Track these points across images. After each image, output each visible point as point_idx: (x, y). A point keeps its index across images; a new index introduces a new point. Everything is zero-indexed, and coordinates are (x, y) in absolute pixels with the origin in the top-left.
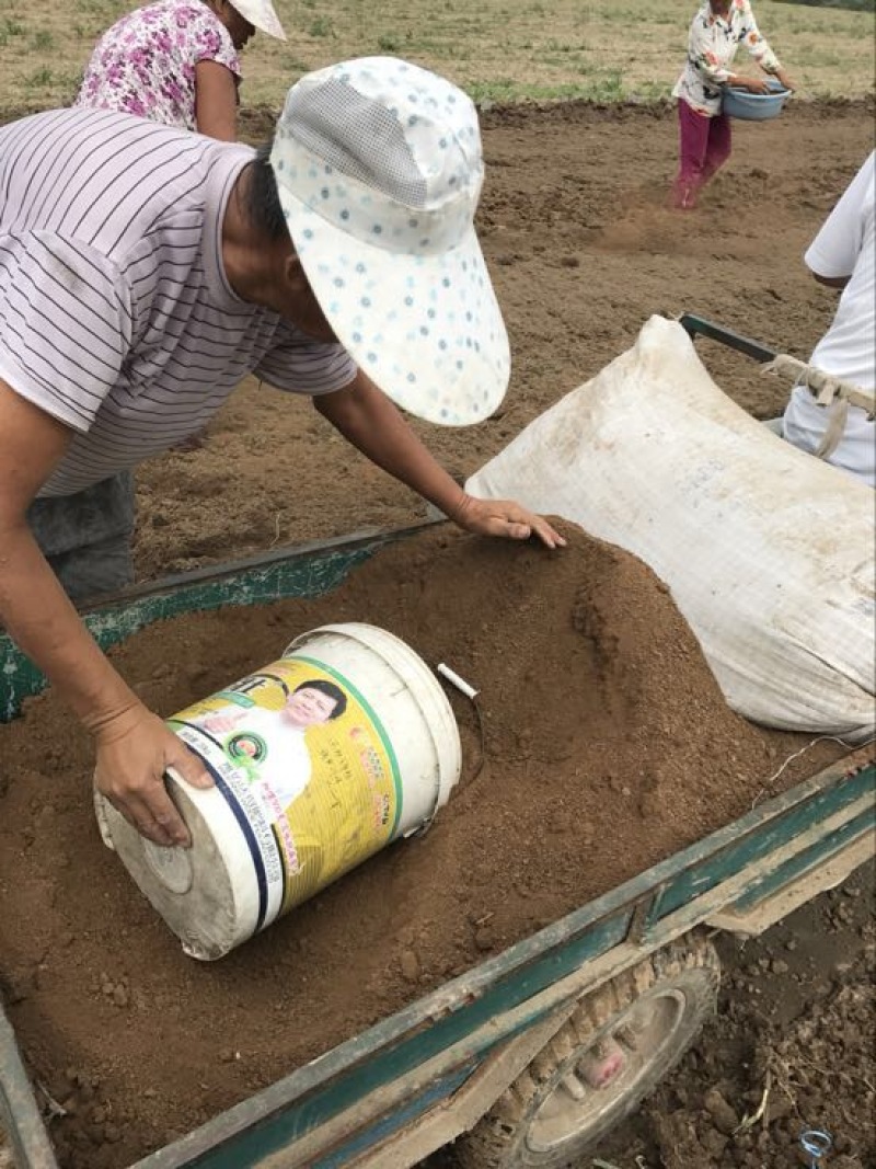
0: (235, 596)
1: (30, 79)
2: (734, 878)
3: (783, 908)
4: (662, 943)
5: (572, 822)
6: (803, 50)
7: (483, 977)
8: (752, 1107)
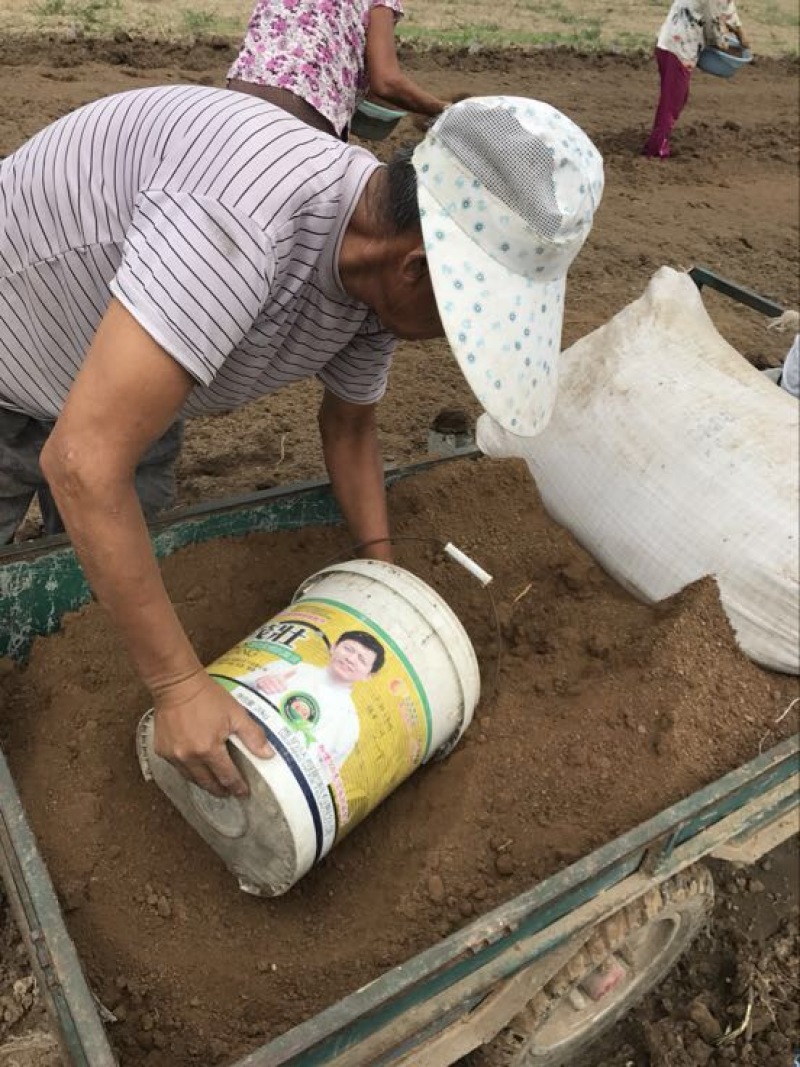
0: (262, 523)
1: (44, 8)
2: (738, 813)
3: (775, 839)
4: (672, 873)
5: (588, 758)
6: (769, 10)
7: (518, 910)
8: (736, 1021)
